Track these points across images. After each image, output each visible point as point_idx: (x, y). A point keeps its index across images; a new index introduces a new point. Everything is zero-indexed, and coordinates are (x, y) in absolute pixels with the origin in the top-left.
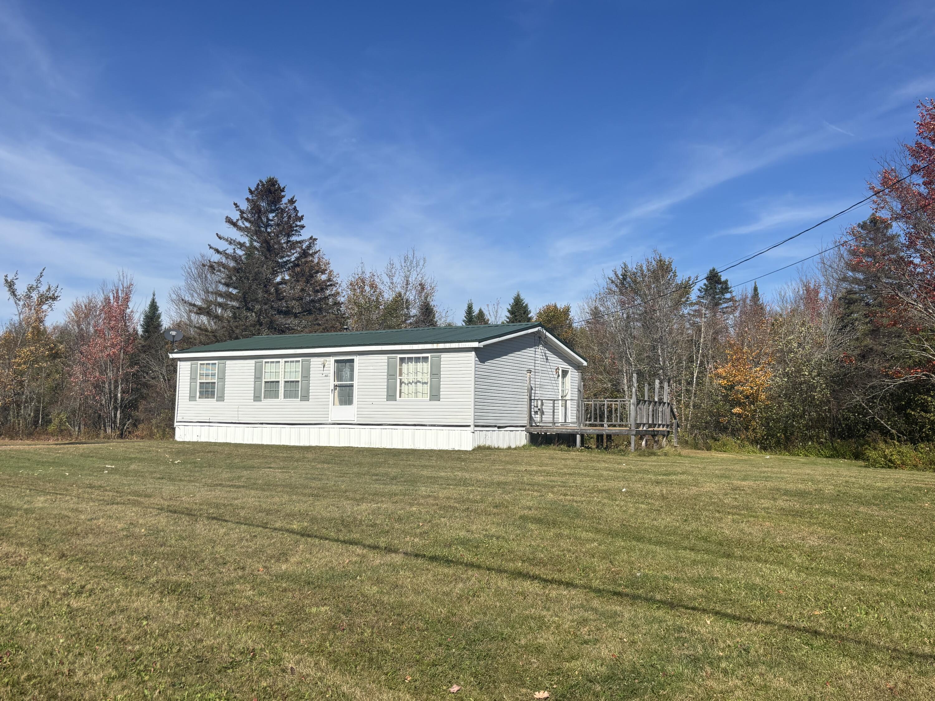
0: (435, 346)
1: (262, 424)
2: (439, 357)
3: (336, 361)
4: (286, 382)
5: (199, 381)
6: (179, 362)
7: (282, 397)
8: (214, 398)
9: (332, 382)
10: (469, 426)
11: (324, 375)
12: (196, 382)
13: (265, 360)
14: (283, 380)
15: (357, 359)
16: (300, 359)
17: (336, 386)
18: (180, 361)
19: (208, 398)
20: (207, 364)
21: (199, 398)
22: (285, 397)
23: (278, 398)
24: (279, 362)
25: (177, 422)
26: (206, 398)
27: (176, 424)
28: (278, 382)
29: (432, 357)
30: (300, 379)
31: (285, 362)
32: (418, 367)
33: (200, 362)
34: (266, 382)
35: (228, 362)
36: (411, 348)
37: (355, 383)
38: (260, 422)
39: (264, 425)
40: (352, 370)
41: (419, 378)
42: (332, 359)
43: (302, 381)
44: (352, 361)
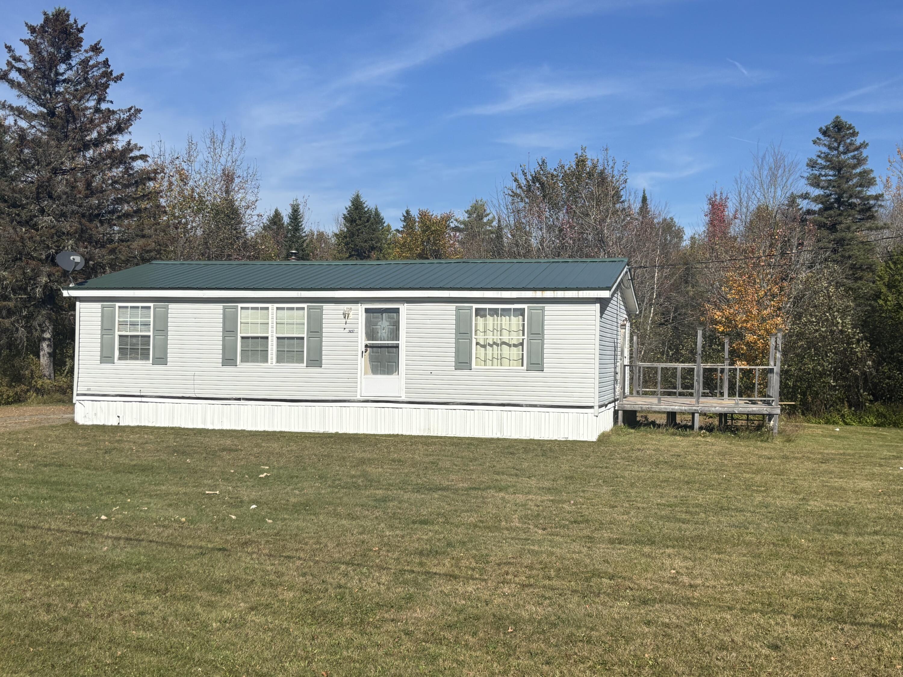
0: (539, 294)
1: (239, 399)
2: (543, 310)
3: (367, 311)
4: (278, 338)
5: (117, 333)
6: (78, 304)
7: (275, 360)
8: (148, 359)
9: (362, 340)
10: (592, 407)
11: (347, 330)
12: (114, 335)
13: (240, 305)
14: (275, 335)
15: (404, 308)
16: (305, 305)
17: (366, 346)
18: (80, 301)
19: (137, 359)
20: (131, 307)
21: (120, 359)
22: (280, 360)
23: (267, 361)
24: (267, 309)
25: (78, 395)
26: (131, 359)
27: (75, 398)
28: (267, 338)
29: (529, 309)
30: (305, 335)
31: (278, 308)
32: (503, 322)
33: (118, 304)
34: (243, 338)
35: (172, 306)
36: (499, 296)
37: (402, 342)
38: (234, 397)
39: (242, 402)
40: (396, 325)
41: (506, 338)
42: (361, 308)
43: (308, 338)
44: (397, 311)
